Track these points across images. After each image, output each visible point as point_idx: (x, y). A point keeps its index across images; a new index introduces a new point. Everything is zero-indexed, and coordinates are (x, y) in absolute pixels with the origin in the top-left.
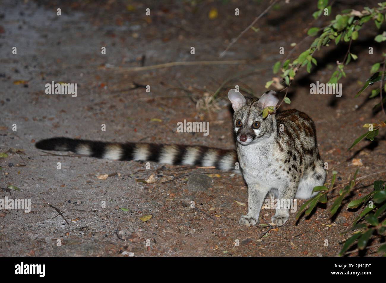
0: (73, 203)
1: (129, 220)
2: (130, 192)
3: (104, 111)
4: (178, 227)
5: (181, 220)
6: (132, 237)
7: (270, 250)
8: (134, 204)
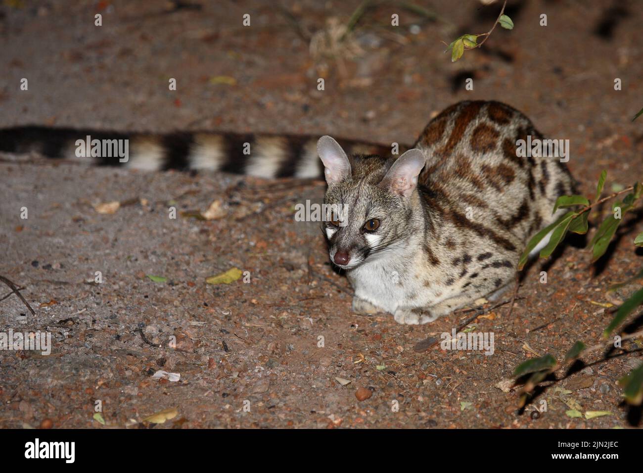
0: (44, 267)
1: (167, 303)
2: (168, 239)
3: (108, 61)
4: (275, 315)
5: (282, 298)
7: (479, 362)
8: (177, 265)
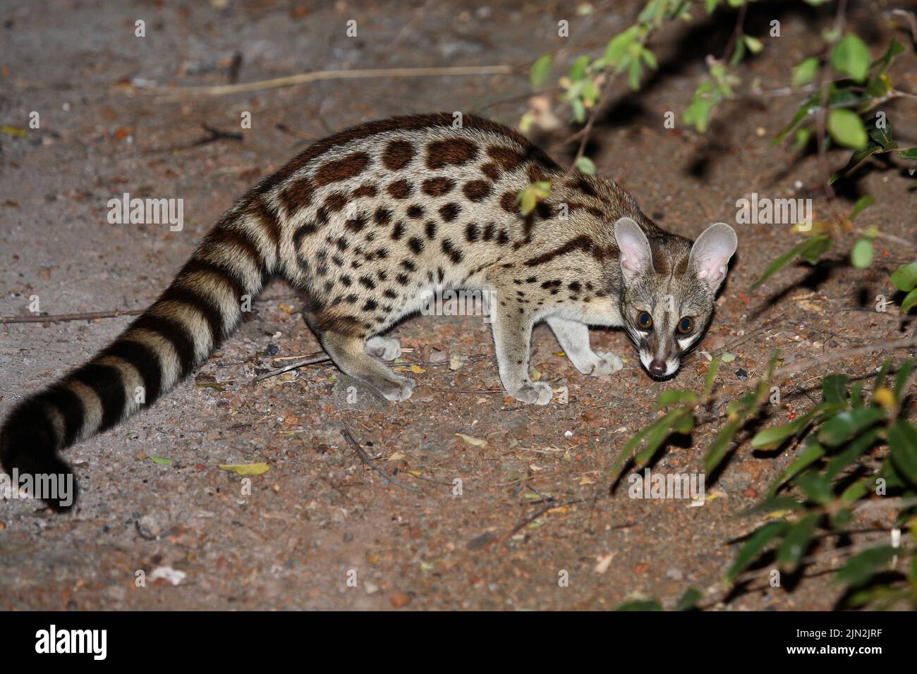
1: (170, 488)
2: (178, 413)
4: (301, 504)
5: (312, 485)
6: (176, 531)
7: (544, 563)
8: (187, 444)
